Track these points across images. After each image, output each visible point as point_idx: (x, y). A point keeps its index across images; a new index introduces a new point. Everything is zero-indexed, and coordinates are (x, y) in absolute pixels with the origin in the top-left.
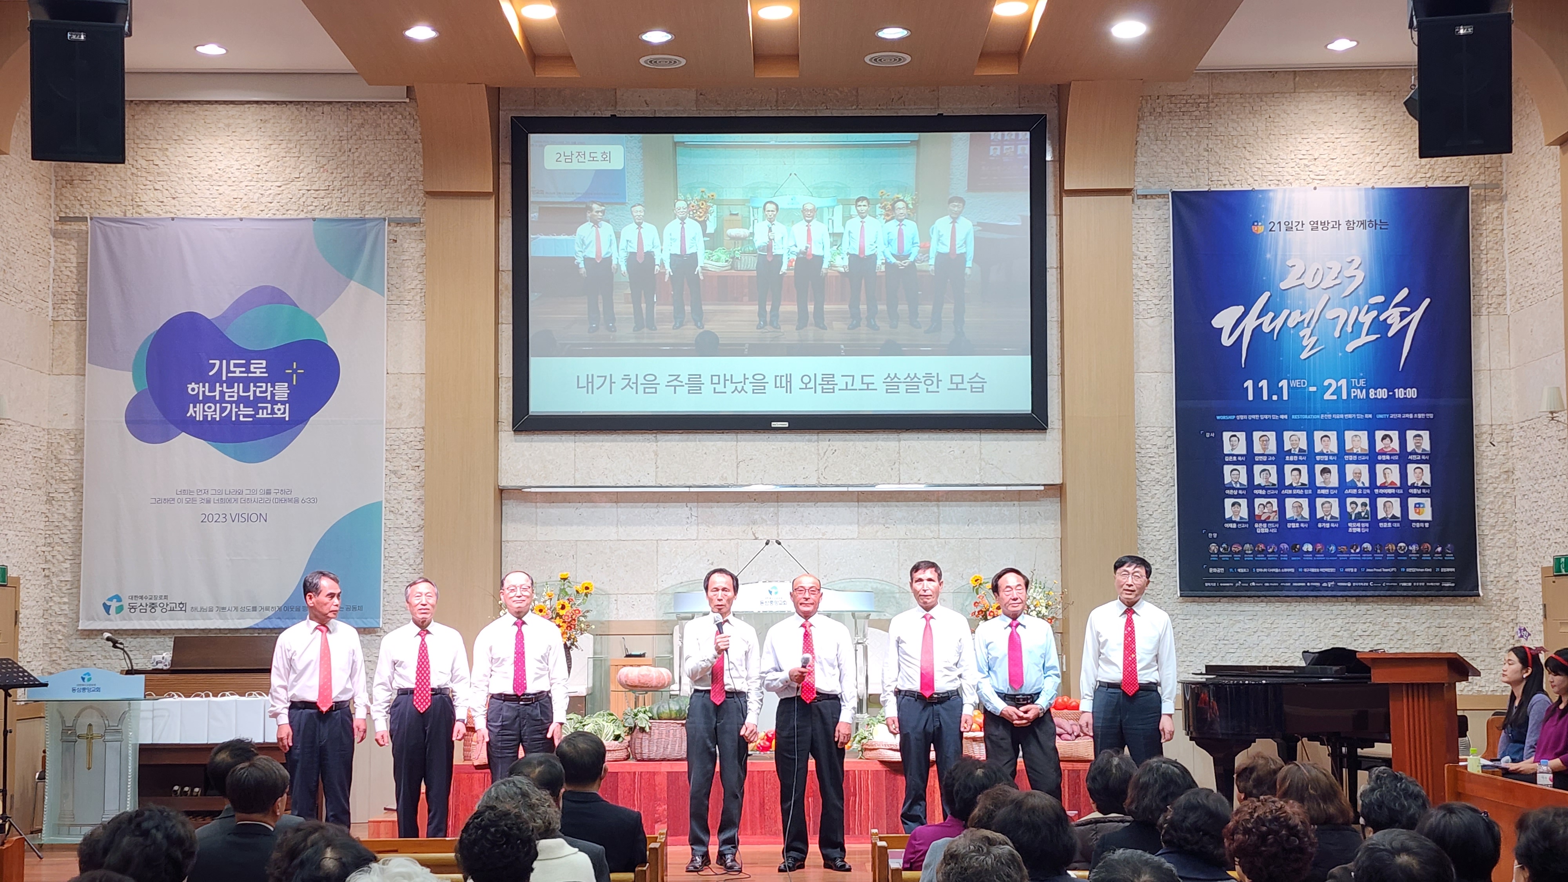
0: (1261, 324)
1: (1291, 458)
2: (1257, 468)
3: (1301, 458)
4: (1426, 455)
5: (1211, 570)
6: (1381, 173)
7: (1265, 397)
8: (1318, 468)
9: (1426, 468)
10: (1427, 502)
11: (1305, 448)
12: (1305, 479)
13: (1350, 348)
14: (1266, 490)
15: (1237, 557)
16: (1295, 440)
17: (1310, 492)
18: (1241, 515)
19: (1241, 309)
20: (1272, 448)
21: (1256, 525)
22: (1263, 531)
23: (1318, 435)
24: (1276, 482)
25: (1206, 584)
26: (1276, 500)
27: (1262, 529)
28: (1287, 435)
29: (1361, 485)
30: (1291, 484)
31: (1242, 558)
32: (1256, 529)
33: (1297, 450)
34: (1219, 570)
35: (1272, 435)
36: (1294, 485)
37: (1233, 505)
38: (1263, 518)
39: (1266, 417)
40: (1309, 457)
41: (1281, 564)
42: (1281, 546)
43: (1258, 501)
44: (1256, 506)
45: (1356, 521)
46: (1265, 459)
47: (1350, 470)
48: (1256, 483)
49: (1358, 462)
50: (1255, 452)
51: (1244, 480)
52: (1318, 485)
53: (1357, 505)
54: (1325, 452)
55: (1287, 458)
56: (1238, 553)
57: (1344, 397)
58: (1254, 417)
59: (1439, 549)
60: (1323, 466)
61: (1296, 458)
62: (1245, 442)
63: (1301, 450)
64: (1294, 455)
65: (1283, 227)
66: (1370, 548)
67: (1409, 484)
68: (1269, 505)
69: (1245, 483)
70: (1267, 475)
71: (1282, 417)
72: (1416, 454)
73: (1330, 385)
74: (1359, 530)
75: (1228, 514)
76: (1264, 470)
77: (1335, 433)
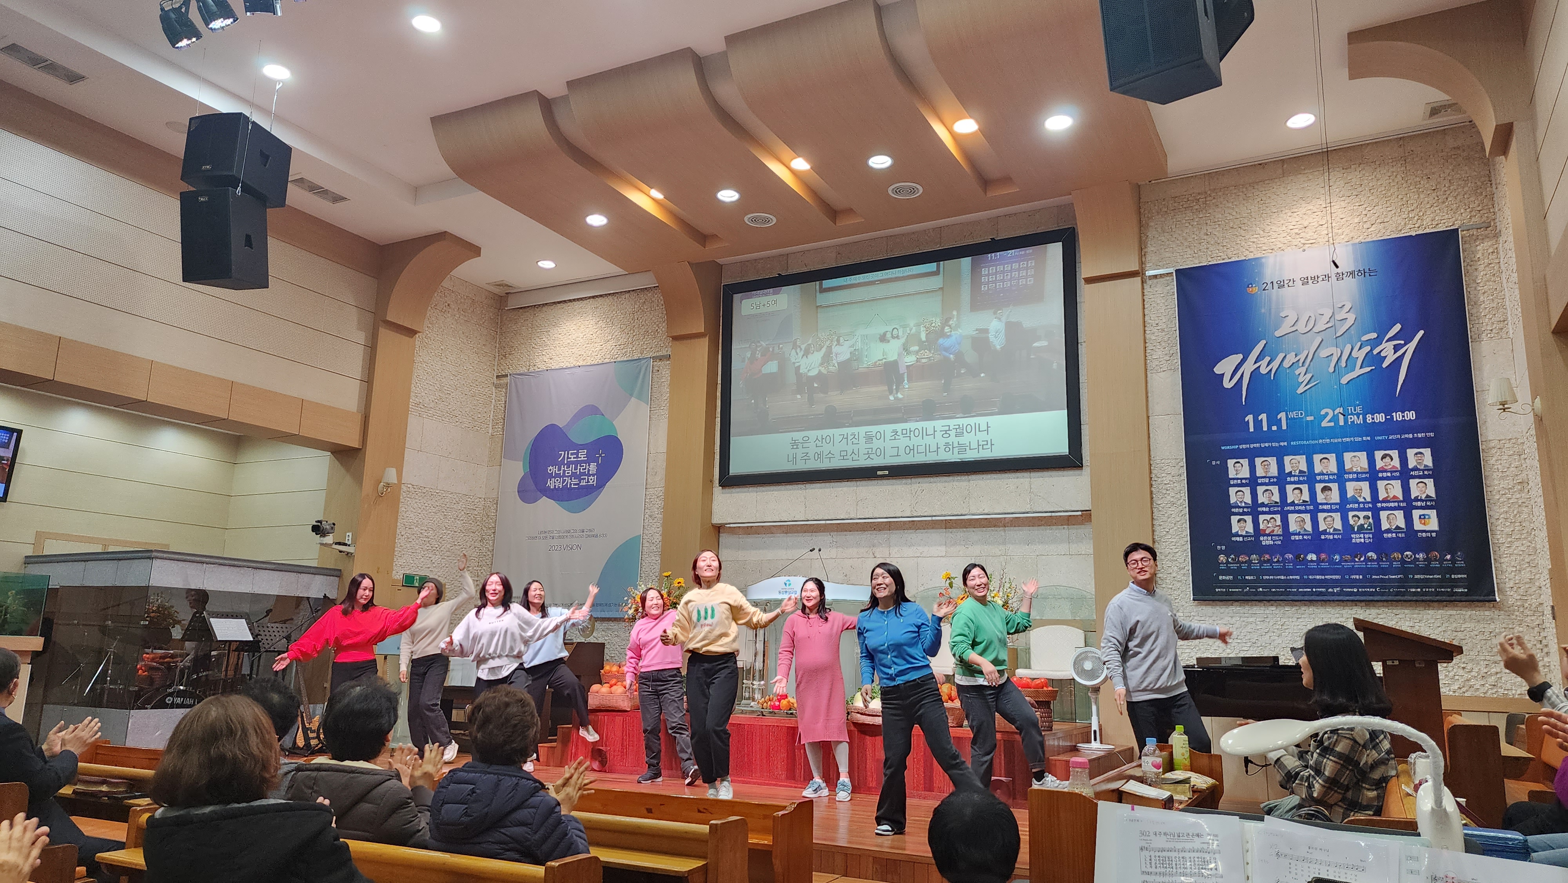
0: (1259, 367)
1: (1292, 479)
2: (1260, 489)
3: (1301, 479)
4: (1428, 470)
5: (1220, 578)
6: (1369, 230)
7: (1265, 428)
8: (1319, 487)
9: (1430, 482)
10: (1433, 513)
11: (1305, 470)
12: (1306, 496)
13: (1344, 380)
14: (1270, 507)
15: (1244, 566)
16: (1295, 463)
17: (1312, 507)
18: (1246, 529)
19: (1241, 356)
20: (1274, 471)
21: (1261, 538)
22: (1268, 543)
23: (1317, 458)
24: (1278, 500)
25: (1217, 590)
26: (1279, 516)
27: (1266, 541)
28: (1287, 459)
29: (1363, 500)
30: (1293, 502)
31: (1249, 566)
32: (1261, 541)
33: (1297, 472)
34: (1227, 578)
35: (1273, 461)
36: (1296, 502)
37: (1239, 521)
38: (1267, 532)
39: (1267, 445)
40: (1310, 478)
41: (1287, 572)
42: (1286, 556)
43: (1262, 518)
44: (1261, 522)
45: (1359, 532)
46: (1267, 480)
47: (1351, 487)
48: (1259, 502)
49: (1358, 480)
50: (1258, 475)
51: (1248, 499)
52: (1319, 501)
53: (1359, 518)
54: (1325, 472)
55: (1288, 478)
56: (1245, 562)
57: (1342, 423)
58: (1255, 445)
59: (1448, 557)
60: (1323, 485)
61: (1296, 479)
62: (1248, 468)
63: (1301, 472)
64: (1295, 476)
65: (1276, 286)
66: (1375, 557)
67: (1413, 498)
68: (1272, 520)
69: (1250, 503)
70: (1268, 495)
71: (1282, 444)
72: (1419, 470)
73: (1327, 414)
74: (1362, 540)
75: (1235, 528)
76: (1267, 490)
77: (1334, 455)
